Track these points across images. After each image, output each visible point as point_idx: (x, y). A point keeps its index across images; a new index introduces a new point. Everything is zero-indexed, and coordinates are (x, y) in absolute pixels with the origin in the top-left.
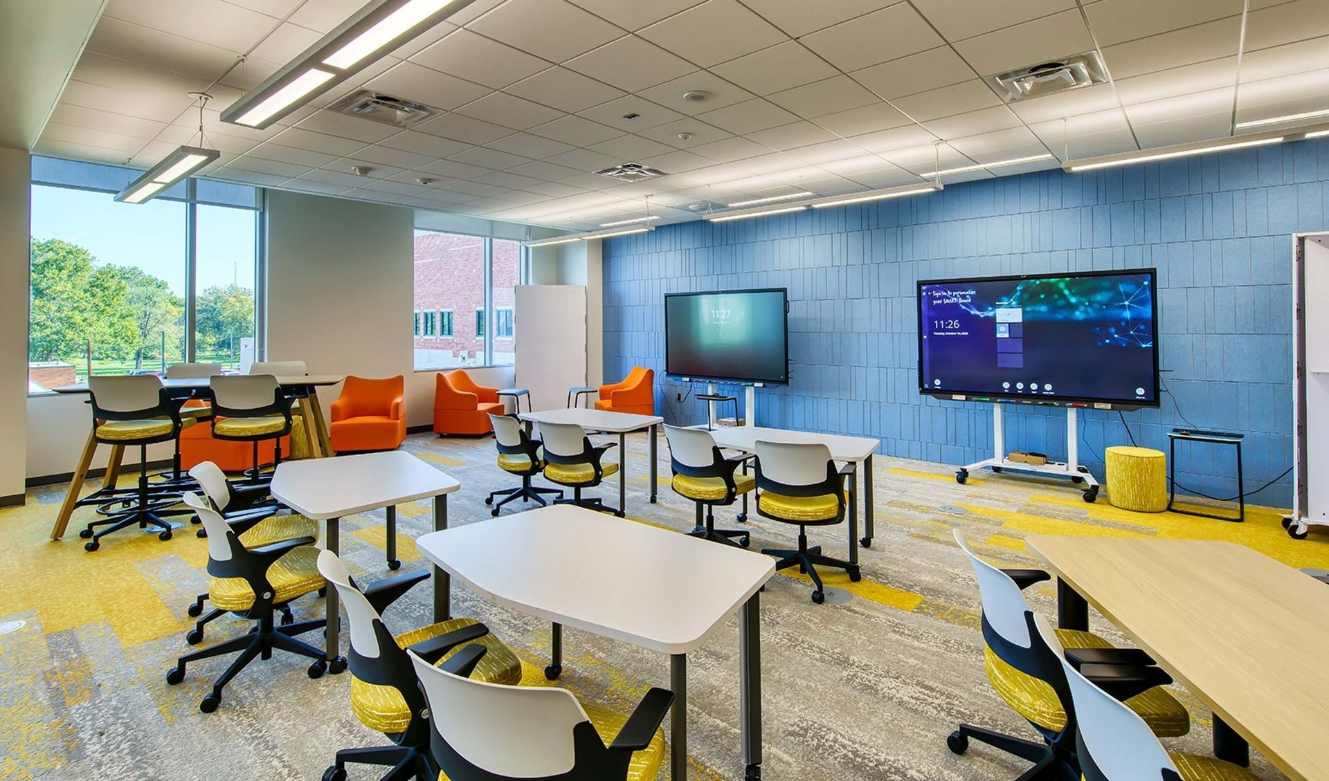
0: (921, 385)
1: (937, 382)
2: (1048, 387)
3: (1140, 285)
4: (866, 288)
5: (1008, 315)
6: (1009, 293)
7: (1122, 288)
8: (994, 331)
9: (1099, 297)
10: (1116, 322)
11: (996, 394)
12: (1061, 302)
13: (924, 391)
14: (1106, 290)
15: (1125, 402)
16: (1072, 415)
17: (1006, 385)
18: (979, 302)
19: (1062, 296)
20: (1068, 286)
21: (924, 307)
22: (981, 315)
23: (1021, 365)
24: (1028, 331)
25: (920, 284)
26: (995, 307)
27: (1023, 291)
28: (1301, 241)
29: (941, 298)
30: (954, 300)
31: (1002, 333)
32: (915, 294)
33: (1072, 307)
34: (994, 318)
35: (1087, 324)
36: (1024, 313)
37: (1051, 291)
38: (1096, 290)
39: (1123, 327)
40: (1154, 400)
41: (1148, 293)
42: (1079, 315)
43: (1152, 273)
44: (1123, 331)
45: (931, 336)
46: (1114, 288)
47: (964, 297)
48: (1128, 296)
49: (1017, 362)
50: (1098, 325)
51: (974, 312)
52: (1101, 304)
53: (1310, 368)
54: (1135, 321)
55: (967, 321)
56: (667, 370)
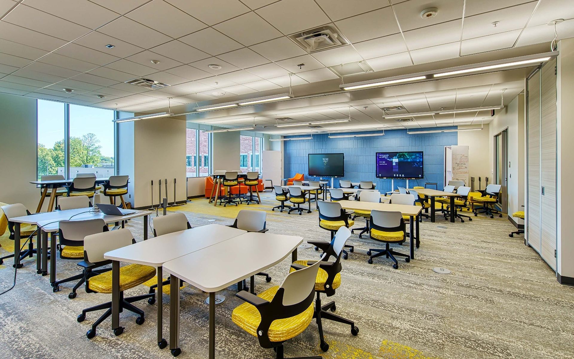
0: (376, 176)
1: (380, 175)
2: (403, 175)
3: (420, 154)
4: (362, 153)
5: (395, 160)
6: (396, 156)
7: (417, 155)
8: (392, 164)
9: (413, 157)
10: (416, 162)
11: (392, 177)
12: (406, 158)
13: (377, 177)
14: (414, 155)
15: (417, 178)
16: (407, 181)
17: (395, 175)
18: (389, 157)
19: (406, 156)
20: (407, 154)
21: (377, 158)
22: (390, 160)
23: (398, 171)
24: (399, 163)
25: (377, 153)
26: (393, 158)
27: (398, 155)
28: (446, 148)
29: (381, 156)
30: (384, 157)
31: (394, 164)
32: (375, 155)
33: (408, 159)
34: (392, 161)
35: (411, 162)
36: (399, 160)
37: (404, 155)
38: (412, 155)
39: (417, 163)
40: (422, 177)
41: (422, 156)
42: (409, 160)
43: (422, 152)
44: (417, 164)
45: (379, 165)
46: (416, 155)
47: (386, 156)
48: (418, 157)
49: (397, 170)
50: (413, 162)
51: (388, 159)
52: (413, 158)
53: (447, 170)
54: (420, 162)
55: (387, 161)
56: (309, 174)
